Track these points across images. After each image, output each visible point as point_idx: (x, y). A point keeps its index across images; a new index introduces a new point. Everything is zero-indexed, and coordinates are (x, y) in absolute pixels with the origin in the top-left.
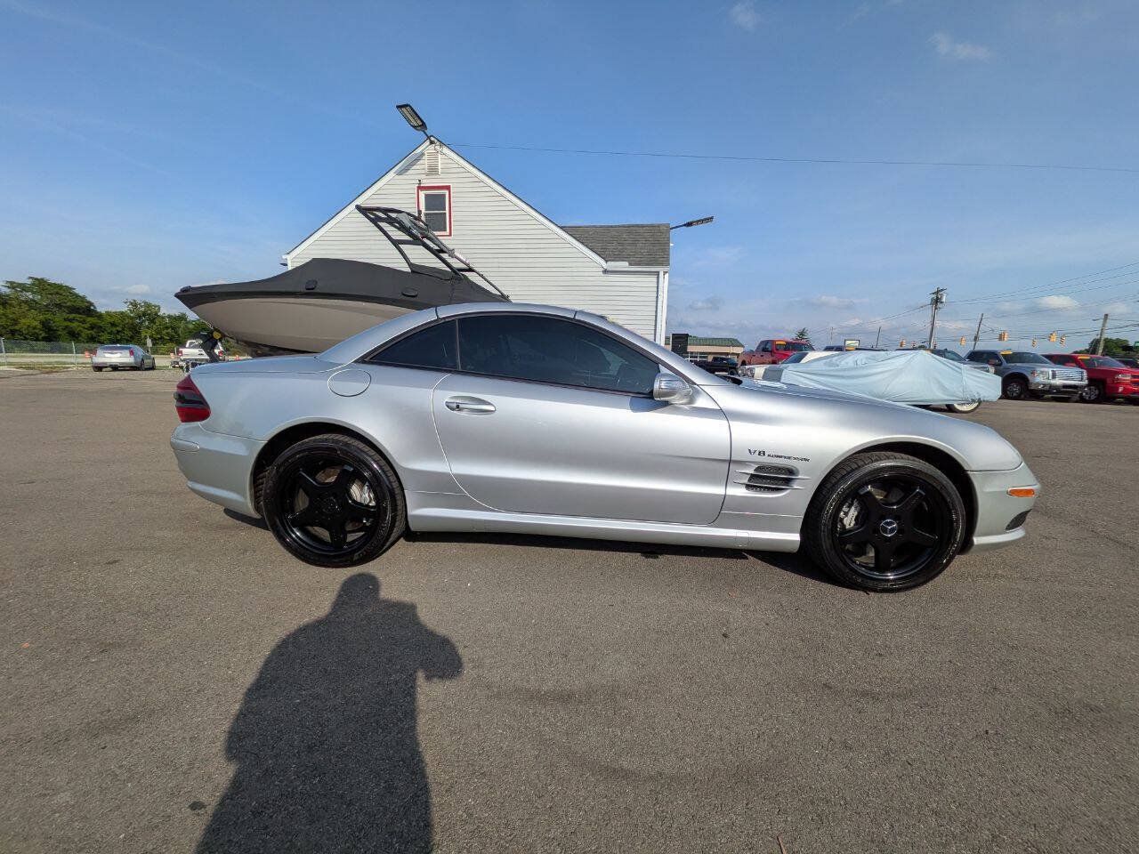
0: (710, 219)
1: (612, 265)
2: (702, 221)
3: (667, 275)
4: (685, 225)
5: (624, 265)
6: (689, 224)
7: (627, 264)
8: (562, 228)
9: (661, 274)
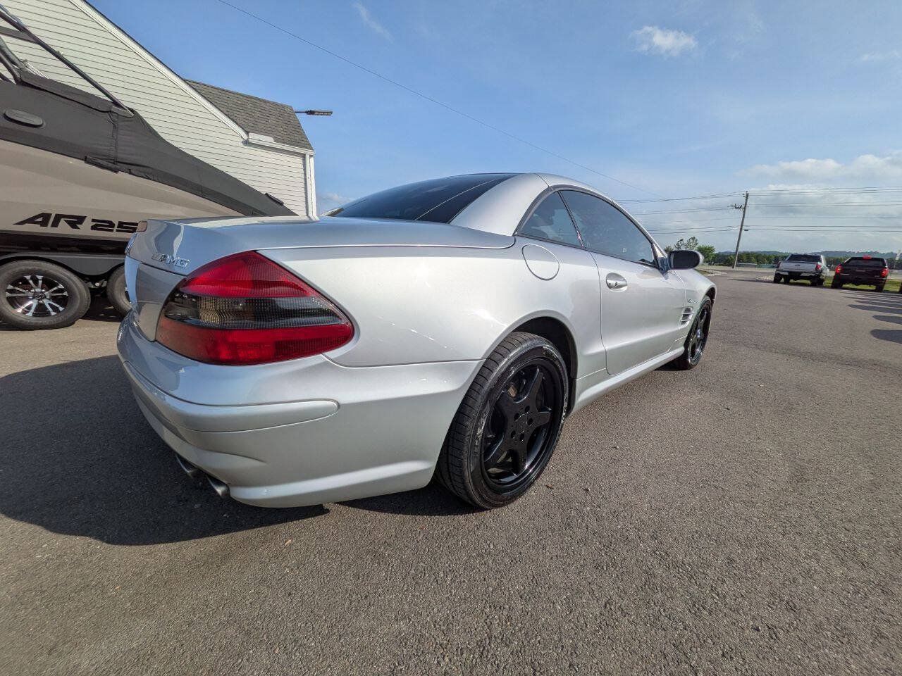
0: (329, 113)
1: (254, 137)
2: (323, 113)
3: (312, 159)
4: (307, 112)
5: (268, 140)
6: (311, 113)
7: (271, 139)
8: (184, 81)
9: (308, 157)
